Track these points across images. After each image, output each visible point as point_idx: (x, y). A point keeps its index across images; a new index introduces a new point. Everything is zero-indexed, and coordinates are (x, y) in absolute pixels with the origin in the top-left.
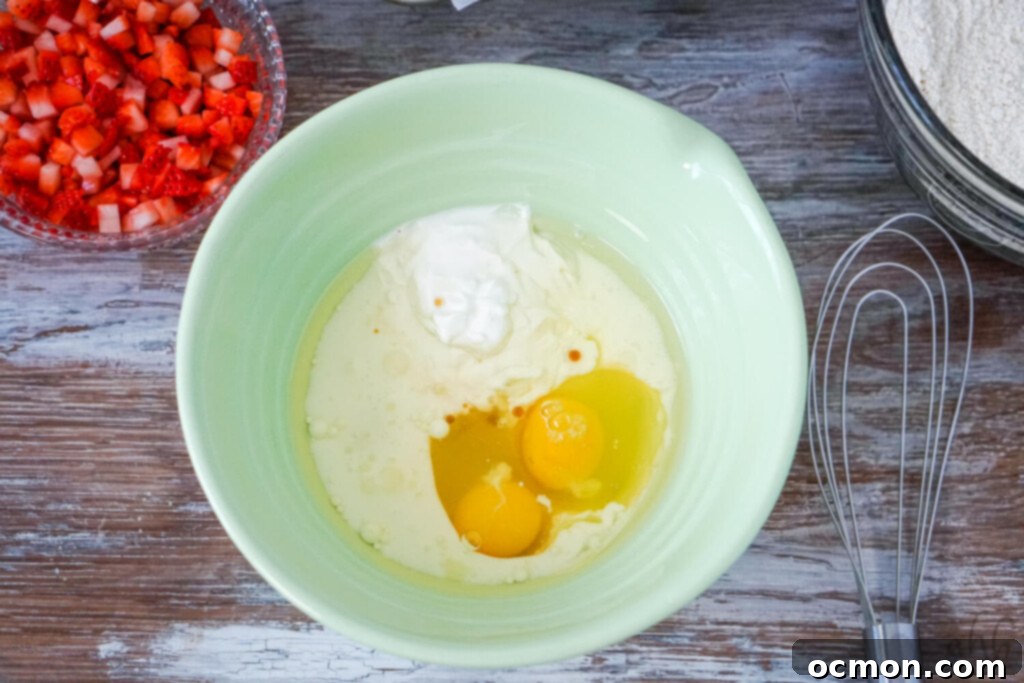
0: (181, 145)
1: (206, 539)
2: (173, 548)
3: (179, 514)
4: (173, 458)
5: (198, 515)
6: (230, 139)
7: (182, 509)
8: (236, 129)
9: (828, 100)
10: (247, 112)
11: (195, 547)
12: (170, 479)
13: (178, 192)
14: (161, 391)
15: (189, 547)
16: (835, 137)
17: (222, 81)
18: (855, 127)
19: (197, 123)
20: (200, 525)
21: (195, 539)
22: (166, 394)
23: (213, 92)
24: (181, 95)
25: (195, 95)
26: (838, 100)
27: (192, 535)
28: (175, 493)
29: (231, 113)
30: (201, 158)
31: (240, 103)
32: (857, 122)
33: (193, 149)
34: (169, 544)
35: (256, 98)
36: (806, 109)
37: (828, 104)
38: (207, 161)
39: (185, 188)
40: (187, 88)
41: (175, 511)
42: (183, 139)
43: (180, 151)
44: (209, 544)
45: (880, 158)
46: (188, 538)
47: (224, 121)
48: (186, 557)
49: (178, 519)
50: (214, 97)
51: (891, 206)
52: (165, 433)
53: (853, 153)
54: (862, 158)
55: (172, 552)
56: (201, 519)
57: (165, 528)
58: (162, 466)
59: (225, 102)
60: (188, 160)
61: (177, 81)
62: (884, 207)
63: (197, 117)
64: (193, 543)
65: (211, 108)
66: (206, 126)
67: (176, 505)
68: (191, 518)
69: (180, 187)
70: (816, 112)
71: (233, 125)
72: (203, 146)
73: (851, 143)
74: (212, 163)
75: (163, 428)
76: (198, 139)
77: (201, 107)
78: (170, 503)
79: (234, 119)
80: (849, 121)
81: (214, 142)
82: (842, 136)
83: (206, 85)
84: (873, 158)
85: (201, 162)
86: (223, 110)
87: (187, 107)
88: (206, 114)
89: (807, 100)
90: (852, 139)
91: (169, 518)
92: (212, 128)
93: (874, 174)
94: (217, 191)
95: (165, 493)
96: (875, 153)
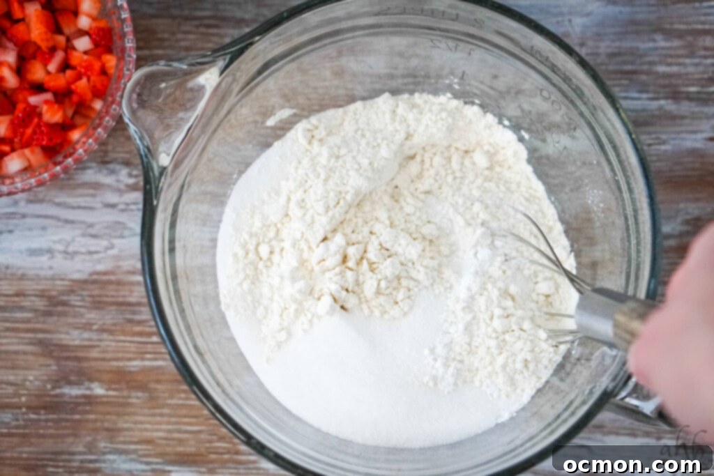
0: (46, 102)
1: (77, 417)
2: (50, 424)
3: (57, 396)
4: (52, 348)
5: (71, 397)
6: (89, 95)
7: (58, 391)
8: (94, 87)
9: (607, 43)
10: (103, 72)
11: (68, 424)
12: (49, 365)
13: (44, 143)
14: (43, 291)
15: (64, 424)
16: (613, 76)
17: (83, 44)
18: (629, 67)
19: (61, 81)
20: (72, 406)
21: (68, 417)
22: (47, 294)
23: (75, 54)
24: (47, 56)
25: (59, 56)
26: (617, 44)
27: (67, 414)
28: (54, 378)
29: (89, 73)
30: (64, 112)
31: (97, 65)
32: (632, 63)
33: (56, 106)
34: (47, 421)
35: (111, 61)
36: (589, 51)
37: (608, 47)
38: (70, 112)
39: (50, 140)
40: (53, 50)
41: (53, 393)
42: (49, 96)
43: (45, 108)
44: (80, 421)
45: (651, 95)
46: (63, 416)
47: (84, 81)
48: (61, 432)
49: (56, 400)
50: (76, 58)
51: (657, 138)
52: (45, 327)
53: (626, 91)
54: (636, 95)
55: (50, 428)
56: (74, 400)
57: (45, 408)
58: (43, 355)
59: (84, 64)
60: (52, 115)
61: (44, 46)
62: (653, 139)
63: (61, 75)
64: (67, 420)
65: (73, 68)
66: (69, 83)
67: (53, 388)
68: (66, 399)
69: (45, 138)
70: (598, 54)
71: (92, 84)
72: (67, 100)
73: (626, 82)
74: (76, 113)
75: (44, 323)
76: (62, 96)
77: (65, 66)
78: (49, 386)
79: (93, 78)
80: (625, 63)
81: (75, 98)
82: (619, 76)
83: (69, 48)
84: (645, 96)
85: (65, 115)
86: (83, 70)
87: (52, 67)
88: (69, 73)
89: (590, 43)
90: (626, 79)
91: (48, 399)
92: (73, 87)
93: (644, 110)
94: (78, 142)
95: (45, 378)
96: (647, 92)
